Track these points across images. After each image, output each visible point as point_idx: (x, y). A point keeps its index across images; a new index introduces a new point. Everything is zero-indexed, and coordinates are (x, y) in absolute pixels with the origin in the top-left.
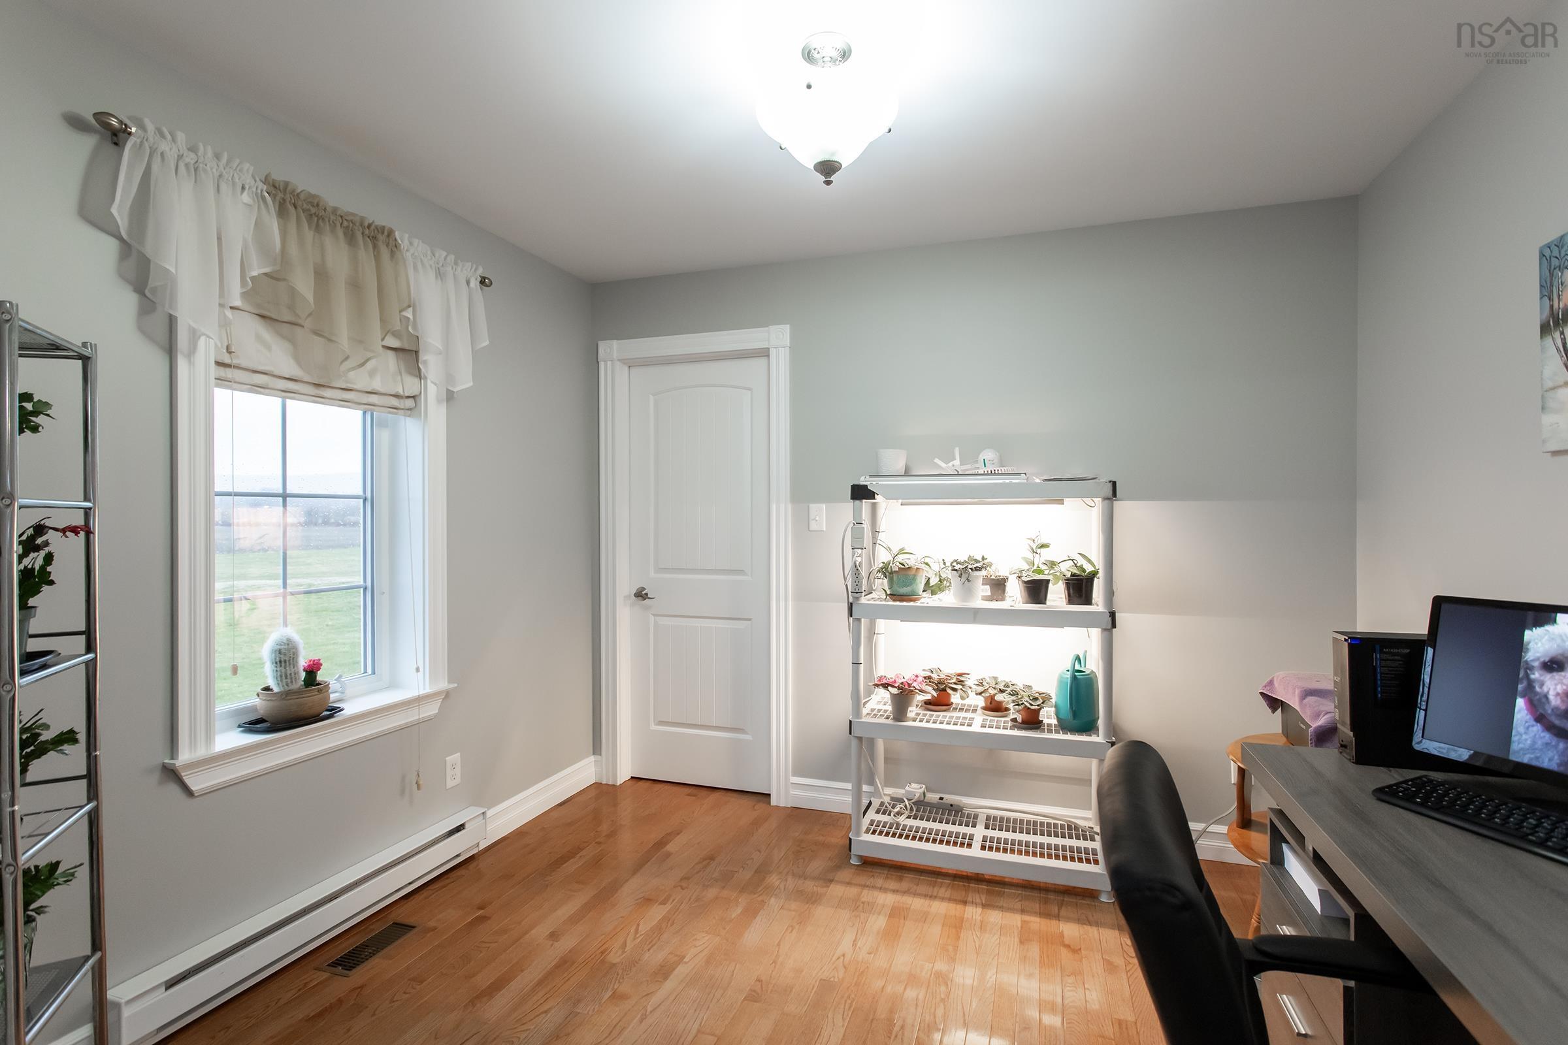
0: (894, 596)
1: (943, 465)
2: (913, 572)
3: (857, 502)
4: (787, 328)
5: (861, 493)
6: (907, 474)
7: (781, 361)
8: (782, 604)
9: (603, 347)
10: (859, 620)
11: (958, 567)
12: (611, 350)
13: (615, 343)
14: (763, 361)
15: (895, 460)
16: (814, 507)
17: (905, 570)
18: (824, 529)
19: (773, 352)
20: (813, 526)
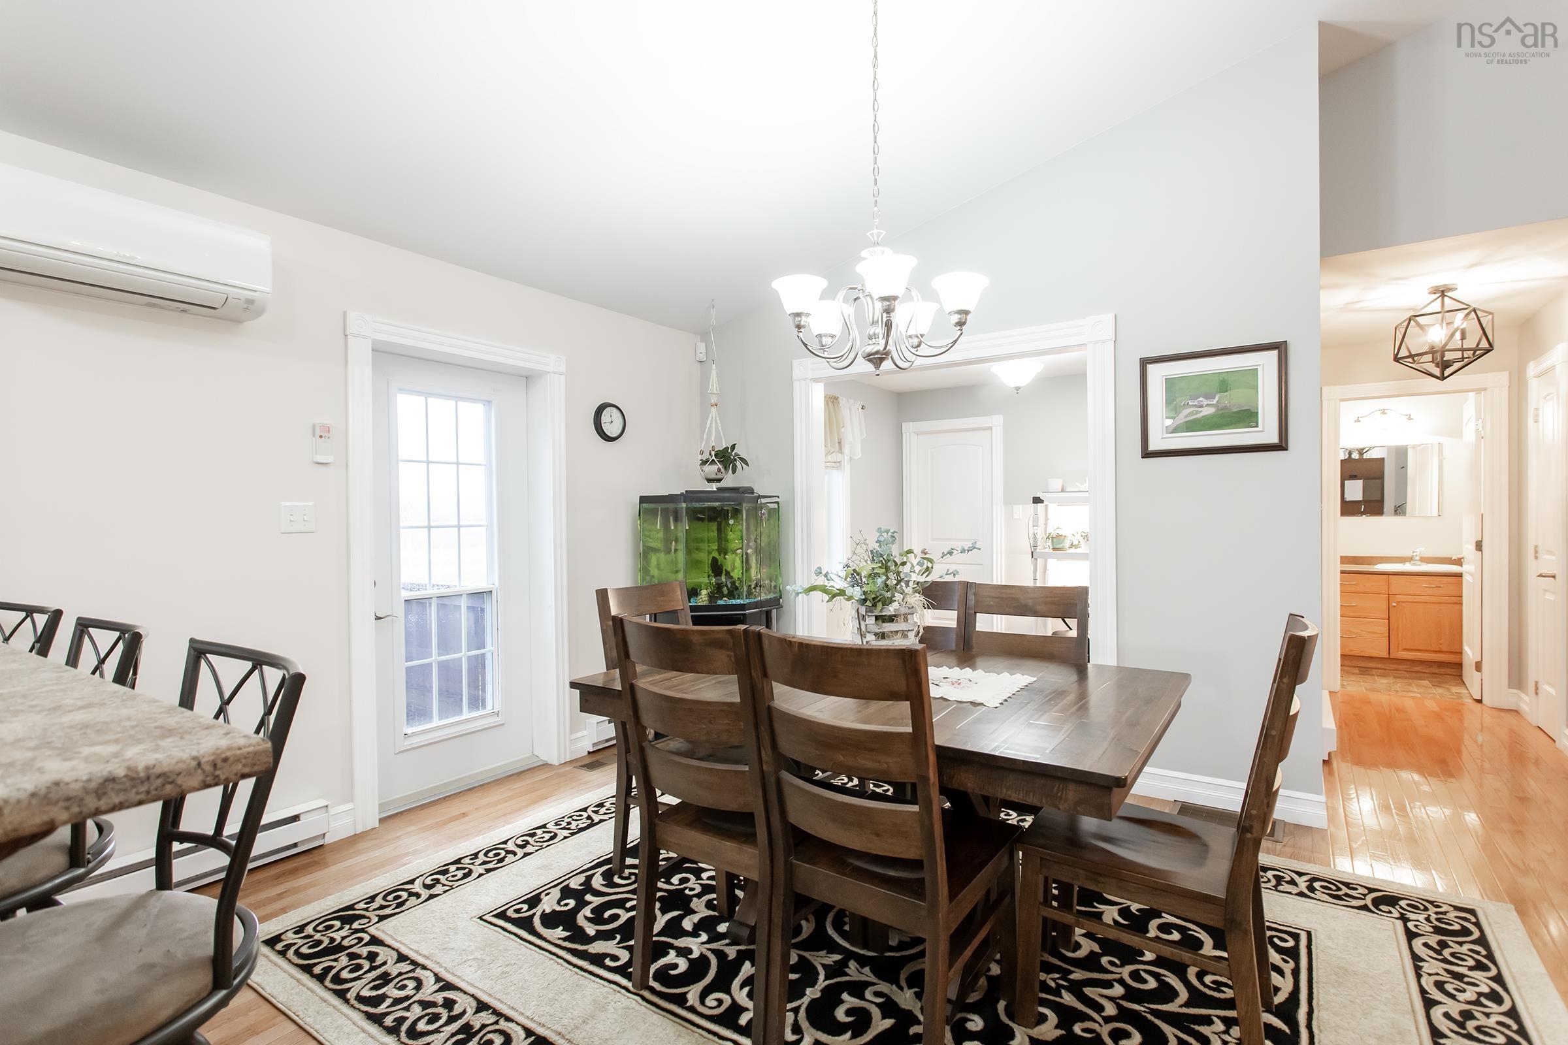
0: (1054, 549)
1: (1080, 486)
2: (1062, 538)
3: (1035, 505)
4: (1001, 417)
5: (1037, 500)
6: (1063, 491)
7: (998, 432)
8: (999, 555)
9: (904, 424)
10: (1036, 559)
11: (1083, 534)
12: (909, 427)
13: (911, 423)
14: (990, 431)
15: (1056, 484)
16: (1015, 506)
17: (1059, 536)
18: (1021, 517)
19: (994, 429)
20: (1015, 516)
